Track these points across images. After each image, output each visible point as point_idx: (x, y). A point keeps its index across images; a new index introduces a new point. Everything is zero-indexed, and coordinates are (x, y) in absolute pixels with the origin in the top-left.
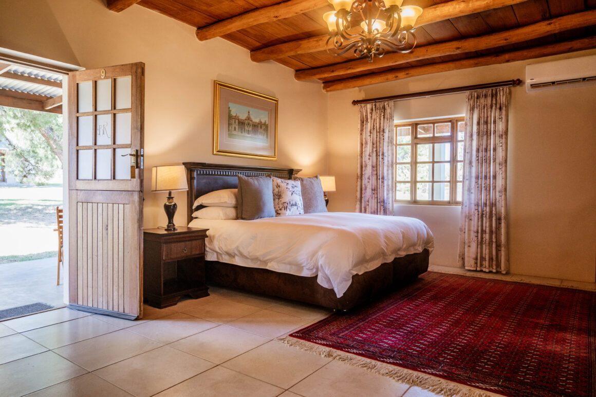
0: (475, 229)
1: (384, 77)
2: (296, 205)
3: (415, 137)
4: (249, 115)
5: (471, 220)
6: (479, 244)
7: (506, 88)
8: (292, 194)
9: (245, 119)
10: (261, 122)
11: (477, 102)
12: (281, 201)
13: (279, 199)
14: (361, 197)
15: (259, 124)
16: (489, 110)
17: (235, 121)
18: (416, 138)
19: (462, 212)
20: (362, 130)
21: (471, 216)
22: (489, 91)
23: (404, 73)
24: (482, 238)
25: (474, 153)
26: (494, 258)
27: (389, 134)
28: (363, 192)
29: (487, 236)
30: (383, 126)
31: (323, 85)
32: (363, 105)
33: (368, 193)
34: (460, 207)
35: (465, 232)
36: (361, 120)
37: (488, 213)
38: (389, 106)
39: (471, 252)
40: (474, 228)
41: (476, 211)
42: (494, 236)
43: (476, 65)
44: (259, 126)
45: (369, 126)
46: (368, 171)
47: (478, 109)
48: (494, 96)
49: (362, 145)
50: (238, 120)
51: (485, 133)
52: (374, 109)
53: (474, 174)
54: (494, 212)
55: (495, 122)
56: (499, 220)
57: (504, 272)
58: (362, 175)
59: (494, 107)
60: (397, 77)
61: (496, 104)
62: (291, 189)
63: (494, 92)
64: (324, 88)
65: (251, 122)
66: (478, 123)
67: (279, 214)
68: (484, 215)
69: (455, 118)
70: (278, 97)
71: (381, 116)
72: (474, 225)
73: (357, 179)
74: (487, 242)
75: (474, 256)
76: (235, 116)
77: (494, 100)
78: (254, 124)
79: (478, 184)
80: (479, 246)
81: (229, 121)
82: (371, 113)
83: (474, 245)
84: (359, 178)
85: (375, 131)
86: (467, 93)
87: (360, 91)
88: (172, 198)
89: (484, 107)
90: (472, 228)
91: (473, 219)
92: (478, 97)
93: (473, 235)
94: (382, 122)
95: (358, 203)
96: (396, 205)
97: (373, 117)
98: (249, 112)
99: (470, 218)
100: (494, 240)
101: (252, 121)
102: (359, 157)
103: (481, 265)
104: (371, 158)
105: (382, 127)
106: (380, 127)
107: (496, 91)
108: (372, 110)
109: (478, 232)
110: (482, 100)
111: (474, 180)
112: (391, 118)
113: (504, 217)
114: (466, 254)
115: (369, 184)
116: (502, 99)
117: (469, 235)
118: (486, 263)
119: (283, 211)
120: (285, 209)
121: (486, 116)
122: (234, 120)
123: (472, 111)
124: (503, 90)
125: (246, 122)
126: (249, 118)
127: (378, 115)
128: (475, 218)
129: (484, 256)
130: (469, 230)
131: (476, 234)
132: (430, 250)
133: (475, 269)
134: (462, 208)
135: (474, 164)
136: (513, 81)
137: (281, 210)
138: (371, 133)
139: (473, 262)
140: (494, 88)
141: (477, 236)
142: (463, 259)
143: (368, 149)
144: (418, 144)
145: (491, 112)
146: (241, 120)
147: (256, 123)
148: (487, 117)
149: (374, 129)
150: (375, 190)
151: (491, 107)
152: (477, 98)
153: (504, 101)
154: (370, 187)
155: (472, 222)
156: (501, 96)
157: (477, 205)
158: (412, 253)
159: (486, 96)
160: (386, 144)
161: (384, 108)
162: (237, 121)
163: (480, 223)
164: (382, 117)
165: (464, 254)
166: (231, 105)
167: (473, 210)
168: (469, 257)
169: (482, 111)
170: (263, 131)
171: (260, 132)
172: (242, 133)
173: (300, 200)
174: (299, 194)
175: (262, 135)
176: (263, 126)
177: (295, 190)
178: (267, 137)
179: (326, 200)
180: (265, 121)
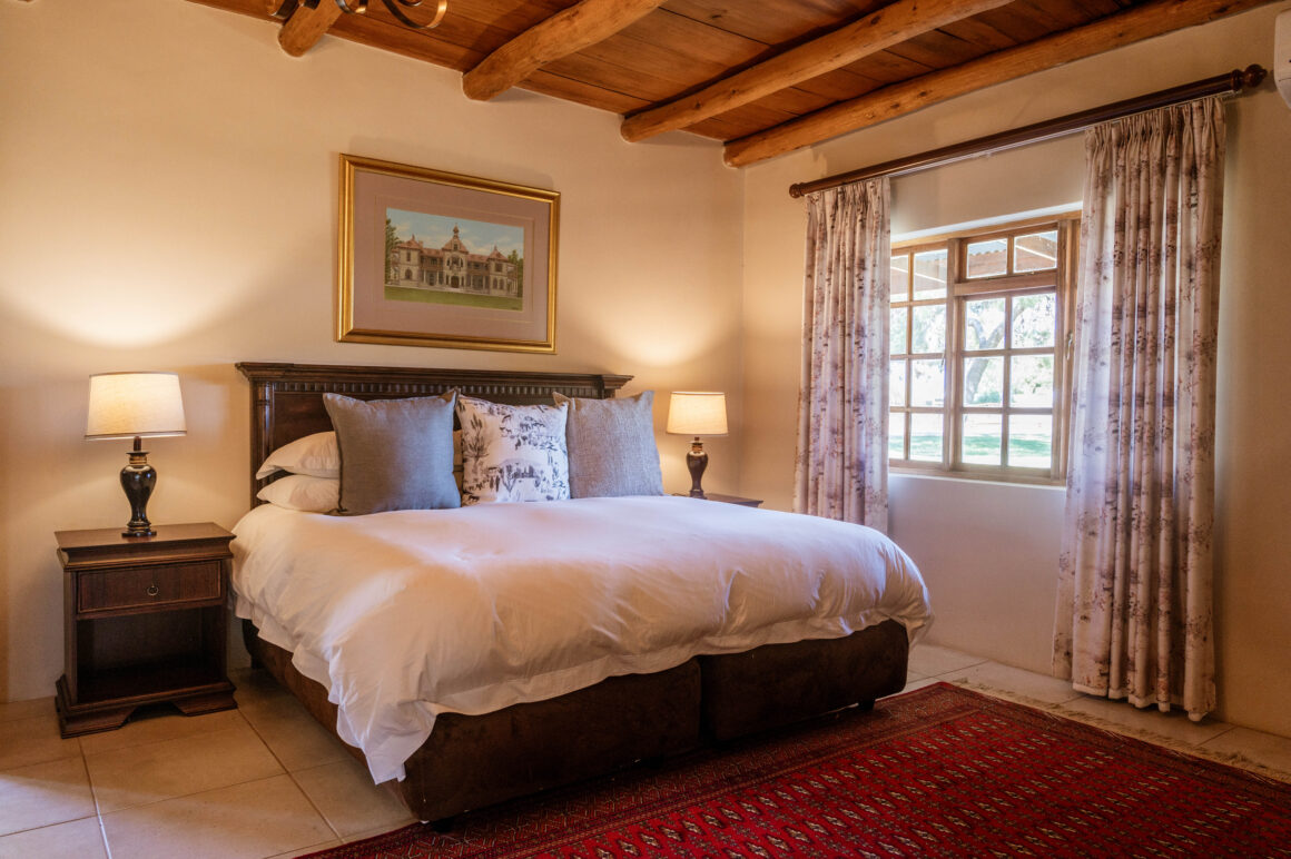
0: (1105, 567)
1: (865, 111)
2: (531, 473)
3: (958, 277)
4: (456, 237)
5: (1093, 534)
6: (1115, 612)
7: (1215, 104)
8: (519, 444)
9: (444, 250)
10: (499, 255)
11: (1118, 157)
12: (481, 464)
13: (477, 457)
14: (807, 452)
15: (489, 259)
16: (1155, 179)
17: (409, 255)
18: (961, 279)
19: (1068, 509)
20: (811, 266)
21: (1094, 521)
22: (1157, 118)
23: (913, 93)
24: (1126, 595)
25: (1108, 320)
26: (1162, 664)
27: (873, 271)
28: (812, 436)
29: (1139, 592)
30: (861, 251)
31: (723, 150)
32: (816, 195)
33: (824, 439)
34: (1064, 489)
35: (1073, 573)
36: (808, 238)
37: (1143, 517)
38: (875, 193)
39: (1092, 636)
40: (1100, 561)
41: (1109, 507)
42: (1163, 592)
43: (1121, 40)
44: (493, 266)
45: (829, 252)
46: (825, 378)
47: (1121, 178)
48: (1174, 130)
49: (810, 302)
50: (421, 251)
51: (1140, 257)
52: (840, 204)
53: (1105, 389)
54: (1163, 514)
55: (1173, 218)
56: (1178, 540)
57: (1194, 717)
58: (809, 388)
59: (1170, 170)
60: (897, 105)
61: (1177, 160)
62: (514, 433)
63: (1174, 119)
64: (728, 156)
65: (462, 256)
66: (1121, 226)
67: (477, 498)
68: (1134, 523)
69: (1069, 214)
70: (559, 185)
71: (855, 225)
72: (1102, 551)
73: (799, 399)
74: (1140, 612)
75: (1098, 652)
76: (409, 243)
77: (1172, 145)
78: (477, 260)
79: (1116, 421)
80: (1117, 622)
81: (387, 256)
82: (834, 217)
83: (1100, 617)
84: (803, 397)
85: (841, 267)
86: (1089, 130)
87: (816, 157)
88: (143, 454)
89: (1139, 172)
90: (1096, 562)
91: (1099, 532)
92: (1122, 142)
93: (1097, 582)
94: (857, 241)
95: (800, 466)
96: (894, 476)
97: (838, 228)
98: (456, 231)
99: (1091, 529)
100: (1163, 607)
101: (467, 253)
102: (803, 341)
103: (1123, 683)
104: (829, 342)
105: (857, 254)
106: (853, 255)
107: (1180, 113)
108: (835, 207)
109: (1112, 577)
110: (1134, 150)
111: (1104, 407)
112: (883, 226)
113: (1196, 533)
114: (1075, 643)
115: (826, 415)
116: (1199, 139)
117: (1086, 582)
118: (1136, 679)
119: (487, 491)
120: (491, 486)
121: (1143, 200)
122: (404, 253)
123: (1100, 189)
124: (1201, 108)
125: (448, 256)
126: (456, 247)
127: (848, 221)
128: (1105, 531)
129: (1131, 655)
130: (1087, 567)
131: (1105, 582)
132: (910, 626)
133: (1102, 693)
134: (1068, 496)
135: (1107, 357)
136: (1237, 73)
137: (480, 486)
138: (830, 272)
139: (1094, 670)
140: (1172, 108)
141: (1110, 590)
142: (1069, 654)
143: (826, 315)
144: (966, 298)
145: (1161, 185)
146: (429, 250)
147: (481, 257)
148: (1149, 203)
149: (838, 259)
150: (839, 432)
151: (1162, 170)
152: (1119, 145)
153: (1204, 147)
154: (828, 425)
155: (1098, 542)
156: (1196, 131)
157: (1113, 488)
158: (797, 639)
159: (1146, 134)
160: (867, 301)
161: (864, 200)
162: (414, 255)
163: (1119, 546)
164: (859, 224)
165: (1069, 642)
166: (391, 213)
167: (1101, 504)
168: (1082, 651)
169: (1134, 183)
170: (505, 278)
171: (495, 281)
172: (431, 284)
173: (550, 460)
174: (548, 445)
175: (501, 288)
176: (504, 265)
177: (530, 435)
178: (520, 294)
179: (700, 458)
180: (514, 252)
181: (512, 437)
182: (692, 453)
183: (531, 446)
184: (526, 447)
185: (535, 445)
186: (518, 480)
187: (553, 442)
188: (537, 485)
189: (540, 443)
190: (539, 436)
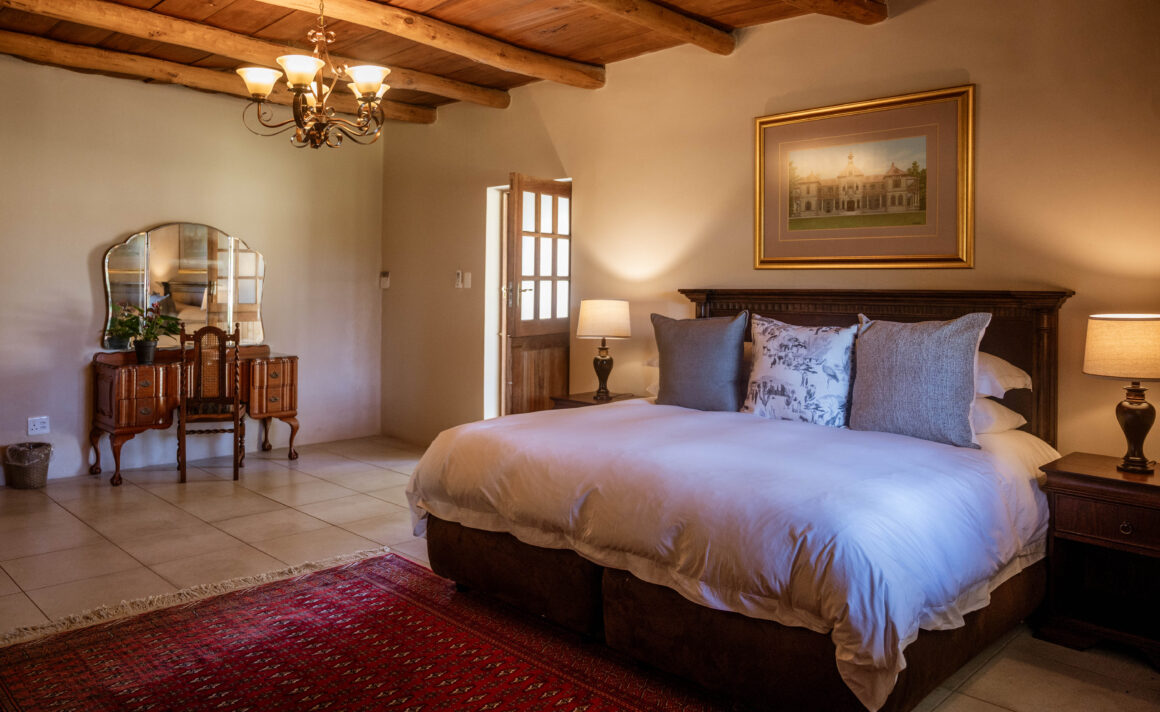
4: (851, 163)
8: (774, 363)
9: (840, 177)
10: (897, 170)
15: (886, 178)
44: (890, 183)
50: (819, 183)
65: (859, 178)
76: (810, 177)
78: (872, 180)
81: (791, 193)
88: (606, 349)
98: (851, 158)
101: (863, 174)
119: (750, 402)
122: (804, 187)
125: (844, 181)
126: (850, 173)
146: (827, 181)
147: (876, 177)
162: (813, 188)
170: (903, 194)
171: (893, 198)
172: (828, 211)
173: (805, 382)
174: (804, 367)
175: (900, 203)
176: (903, 180)
177: (786, 356)
178: (923, 206)
179: (1143, 411)
180: (915, 164)
181: (770, 356)
182: (1126, 404)
183: (784, 366)
184: (780, 366)
185: (788, 365)
186: (771, 397)
187: (813, 364)
188: (788, 403)
189: (794, 363)
190: (796, 357)
